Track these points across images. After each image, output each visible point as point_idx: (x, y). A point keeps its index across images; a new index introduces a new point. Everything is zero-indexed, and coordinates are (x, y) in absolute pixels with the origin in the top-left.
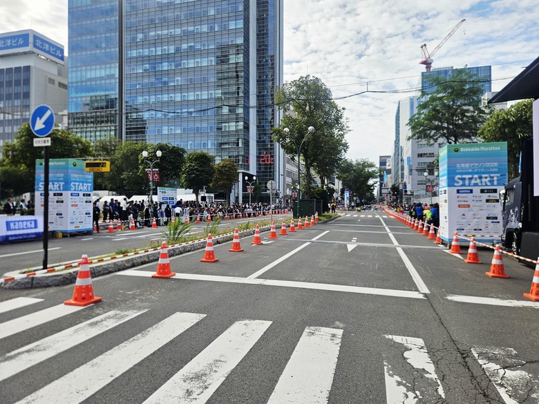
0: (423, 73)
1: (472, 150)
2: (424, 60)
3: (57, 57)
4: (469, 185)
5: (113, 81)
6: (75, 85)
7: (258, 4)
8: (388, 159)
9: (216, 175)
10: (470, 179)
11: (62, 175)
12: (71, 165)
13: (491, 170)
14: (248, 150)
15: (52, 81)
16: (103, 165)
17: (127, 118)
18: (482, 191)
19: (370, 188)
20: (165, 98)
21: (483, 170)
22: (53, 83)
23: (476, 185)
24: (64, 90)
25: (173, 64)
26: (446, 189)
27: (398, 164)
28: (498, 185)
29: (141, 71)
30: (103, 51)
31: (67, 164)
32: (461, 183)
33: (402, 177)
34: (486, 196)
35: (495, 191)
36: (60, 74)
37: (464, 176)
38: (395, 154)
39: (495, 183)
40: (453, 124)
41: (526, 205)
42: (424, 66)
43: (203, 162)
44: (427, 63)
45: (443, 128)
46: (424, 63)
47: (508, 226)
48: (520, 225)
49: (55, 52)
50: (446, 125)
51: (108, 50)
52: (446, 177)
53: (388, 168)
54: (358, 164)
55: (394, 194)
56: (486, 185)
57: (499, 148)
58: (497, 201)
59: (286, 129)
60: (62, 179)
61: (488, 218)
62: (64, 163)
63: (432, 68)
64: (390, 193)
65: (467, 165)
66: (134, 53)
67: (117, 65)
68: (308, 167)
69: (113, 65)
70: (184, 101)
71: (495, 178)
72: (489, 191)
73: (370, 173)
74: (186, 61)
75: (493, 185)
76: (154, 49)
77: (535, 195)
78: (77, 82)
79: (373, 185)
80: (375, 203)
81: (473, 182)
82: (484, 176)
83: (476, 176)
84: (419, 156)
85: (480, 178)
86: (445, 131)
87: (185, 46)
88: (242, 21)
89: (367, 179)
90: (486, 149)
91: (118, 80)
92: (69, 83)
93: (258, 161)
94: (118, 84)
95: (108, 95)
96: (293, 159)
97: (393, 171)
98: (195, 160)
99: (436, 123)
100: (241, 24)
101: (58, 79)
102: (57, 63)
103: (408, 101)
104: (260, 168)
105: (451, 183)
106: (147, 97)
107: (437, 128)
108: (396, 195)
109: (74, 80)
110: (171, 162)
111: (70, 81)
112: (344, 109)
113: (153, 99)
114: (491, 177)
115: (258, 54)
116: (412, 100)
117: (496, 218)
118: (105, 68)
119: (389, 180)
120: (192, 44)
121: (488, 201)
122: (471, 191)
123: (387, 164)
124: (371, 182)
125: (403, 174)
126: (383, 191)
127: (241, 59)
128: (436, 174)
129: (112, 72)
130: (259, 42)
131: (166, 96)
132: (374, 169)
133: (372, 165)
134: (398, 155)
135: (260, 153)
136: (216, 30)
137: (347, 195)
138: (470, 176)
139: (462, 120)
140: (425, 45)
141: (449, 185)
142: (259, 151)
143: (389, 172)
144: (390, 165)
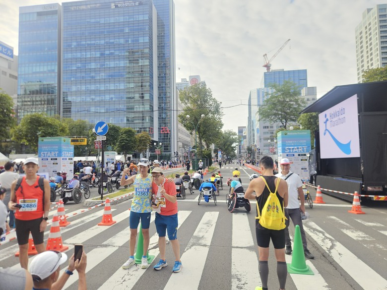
0: (265, 73)
1: (294, 134)
2: (265, 64)
3: (8, 55)
4: (293, 152)
5: (53, 74)
6: (23, 76)
7: (158, 26)
8: (244, 129)
9: (138, 143)
10: (293, 149)
11: (57, 147)
12: (62, 141)
13: (303, 144)
14: (153, 124)
15: (4, 73)
16: (83, 141)
17: (64, 100)
18: (299, 155)
19: (233, 149)
20: (93, 87)
21: (299, 144)
22: (6, 75)
23: (296, 152)
24: (14, 80)
25: (99, 64)
26: (281, 154)
27: (251, 132)
28: (307, 152)
29: (75, 68)
30: (46, 53)
31: (61, 140)
32: (288, 151)
33: (254, 142)
34: (301, 157)
35: (305, 155)
36: (9, 67)
37: (290, 147)
38: (248, 125)
39: (305, 151)
40: (285, 112)
41: (318, 163)
42: (266, 68)
43: (129, 135)
44: (267, 66)
45: (279, 114)
46: (265, 66)
47: (311, 173)
48: (316, 172)
49: (7, 51)
50: (280, 113)
51: (50, 53)
52: (281, 148)
53: (244, 135)
54: (226, 133)
55: (249, 153)
56: (301, 152)
57: (306, 133)
58: (306, 160)
59: (188, 116)
60: (57, 150)
61: (302, 169)
62: (58, 140)
63: (270, 70)
64: (246, 152)
65: (291, 142)
66: (69, 56)
67: (57, 63)
68: (200, 139)
69: (53, 63)
70: (107, 90)
71: (305, 149)
72: (302, 155)
73: (234, 139)
74: (108, 63)
75: (304, 152)
76: (84, 54)
77: (321, 158)
78: (25, 74)
79: (235, 147)
80: (236, 158)
81: (294, 150)
82: (299, 147)
83: (296, 147)
84: (264, 128)
85: (298, 148)
86: (280, 116)
87: (107, 52)
88: (148, 38)
89: (232, 143)
90: (300, 134)
91: (57, 74)
92: (18, 75)
93: (159, 131)
94: (57, 77)
95: (49, 84)
96: (191, 134)
97: (247, 137)
98: (125, 133)
99: (275, 111)
100: (147, 39)
101: (9, 72)
102: (7, 60)
103: (256, 91)
104: (160, 136)
105: (284, 151)
106: (79, 87)
107: (275, 115)
108: (250, 154)
109: (23, 73)
110: (112, 135)
111: (20, 73)
112: (221, 103)
113: (83, 88)
114: (303, 148)
115: (158, 59)
116: (258, 91)
117: (306, 169)
118: (47, 65)
119: (245, 144)
120: (113, 51)
121: (302, 160)
122: (294, 155)
123: (244, 132)
124: (234, 145)
125: (254, 139)
126: (242, 151)
127: (147, 62)
128: (275, 141)
129: (53, 68)
130: (159, 52)
131: (94, 86)
132: (236, 137)
133: (235, 134)
134: (251, 126)
135: (160, 126)
136: (130, 42)
137: (220, 154)
138: (293, 147)
139: (289, 109)
140: (266, 55)
141: (283, 152)
142: (160, 124)
143: (245, 137)
144: (245, 133)
